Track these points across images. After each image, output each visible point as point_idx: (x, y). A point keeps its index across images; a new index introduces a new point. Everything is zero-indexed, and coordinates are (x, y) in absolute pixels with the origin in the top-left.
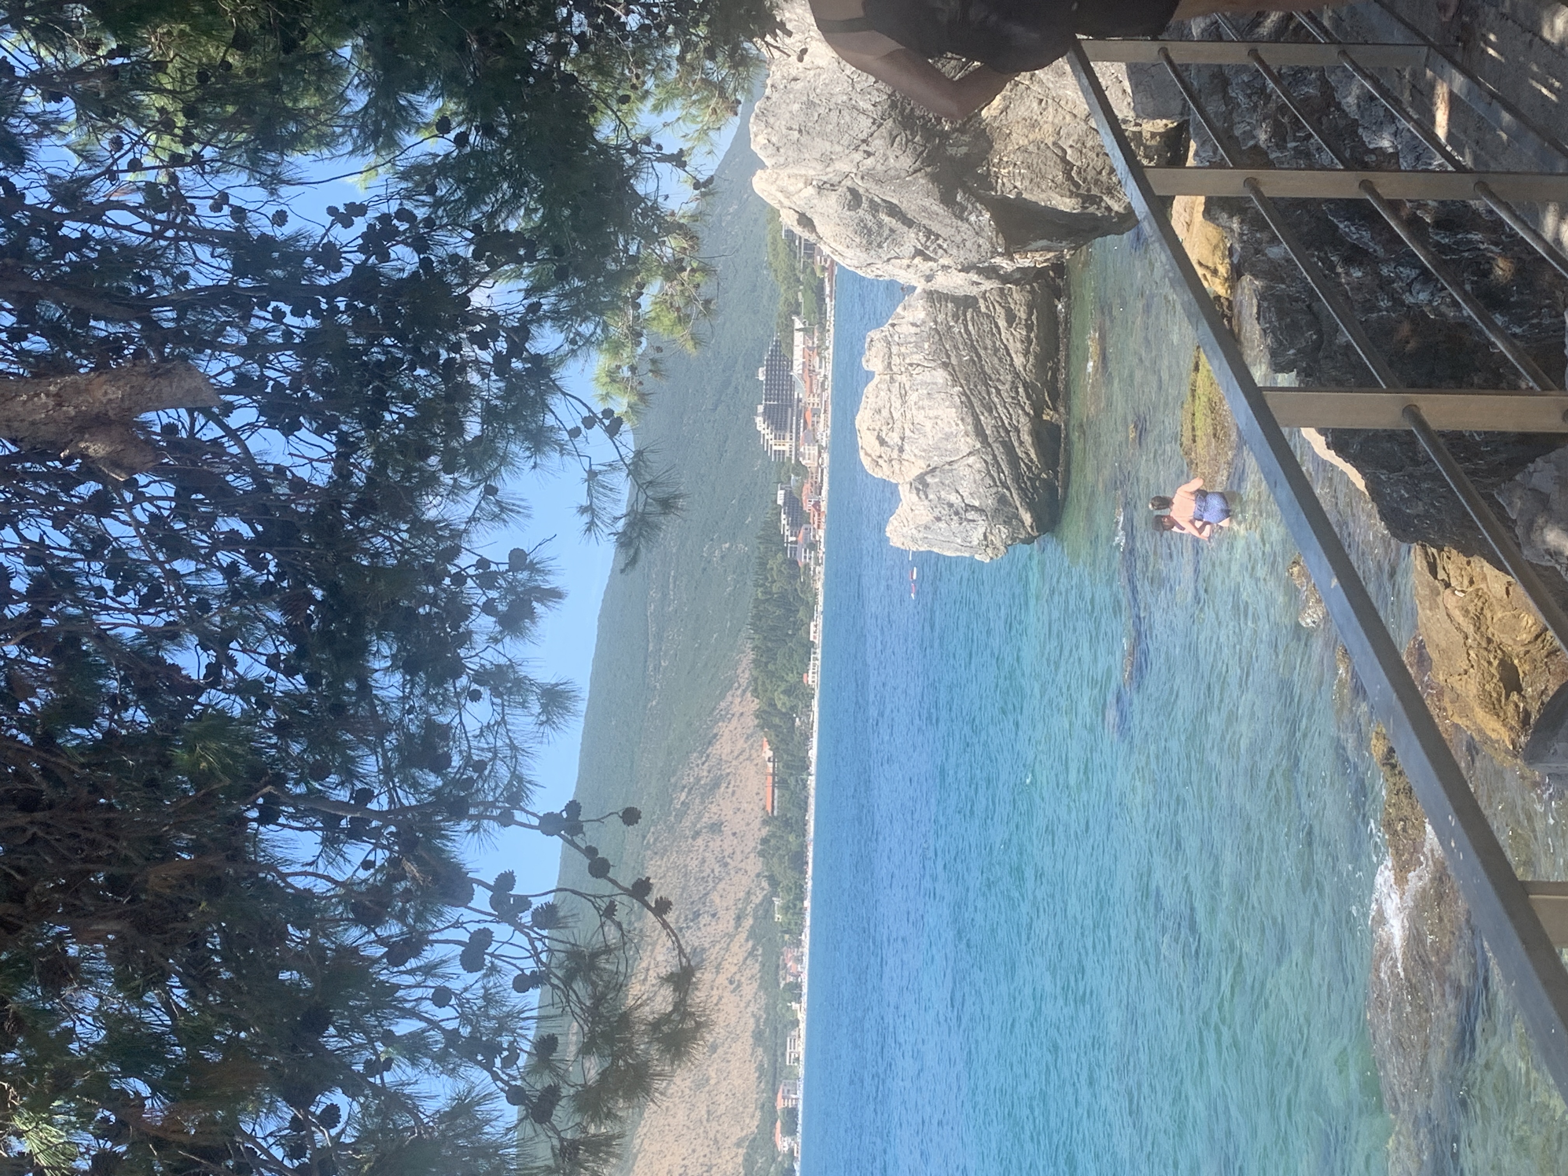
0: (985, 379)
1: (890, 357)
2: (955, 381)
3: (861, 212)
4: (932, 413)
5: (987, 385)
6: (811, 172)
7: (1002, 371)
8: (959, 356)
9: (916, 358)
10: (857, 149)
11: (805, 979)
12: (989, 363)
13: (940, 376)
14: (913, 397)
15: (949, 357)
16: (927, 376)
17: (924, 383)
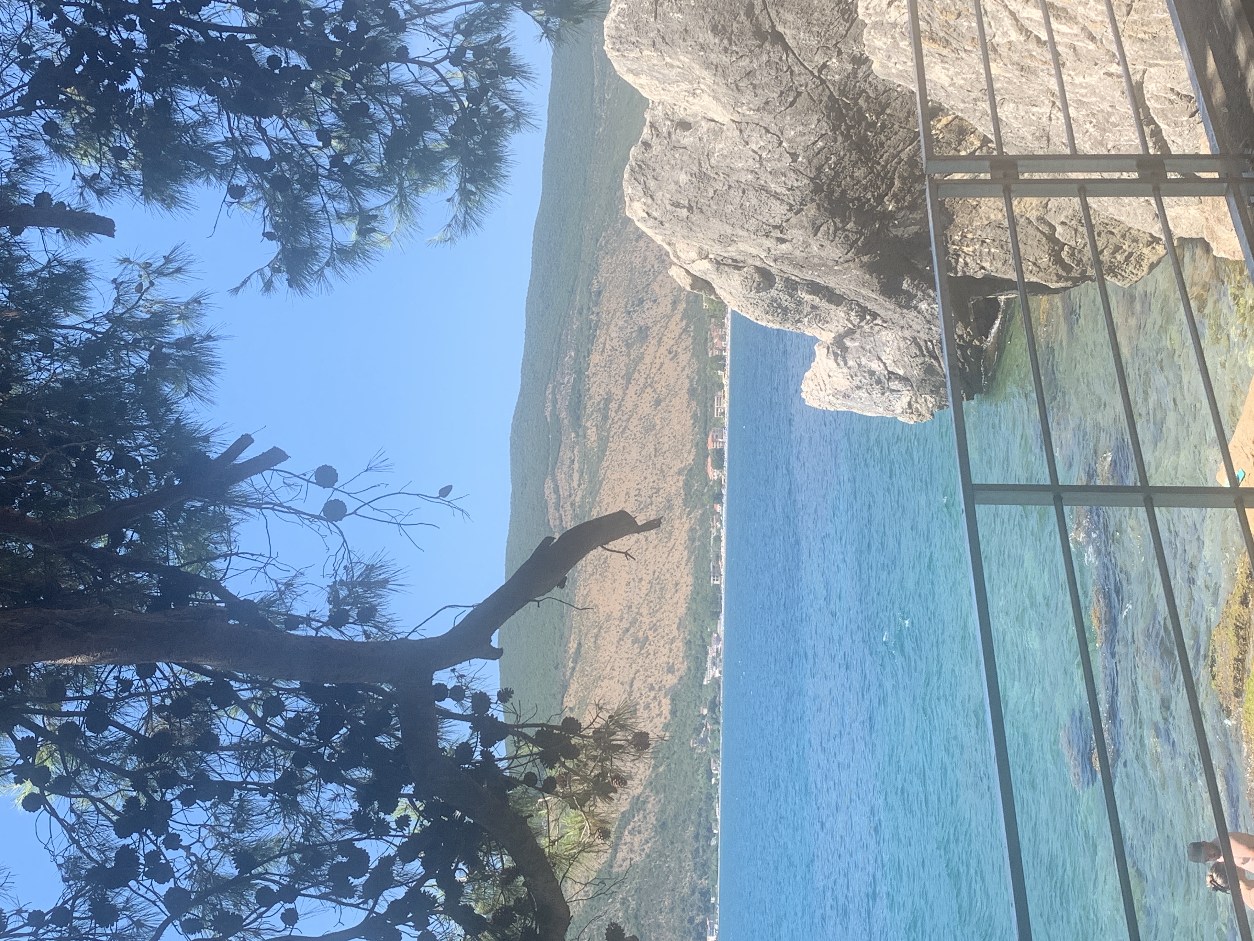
3: (773, 292)
10: (766, 234)
11: (727, 354)
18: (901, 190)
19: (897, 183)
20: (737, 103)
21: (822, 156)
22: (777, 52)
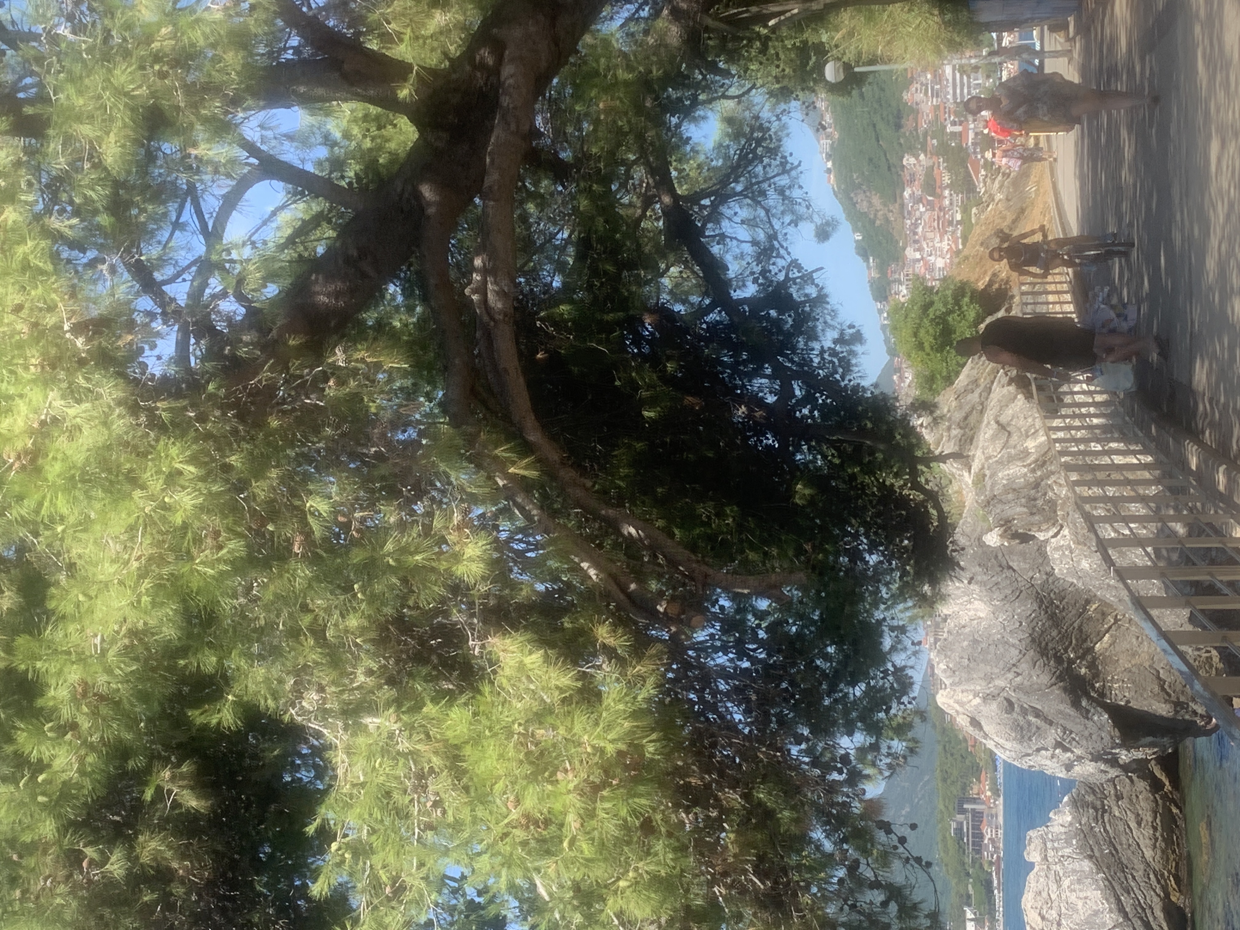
0: (1123, 868)
1: (1046, 850)
2: (1099, 869)
3: (1015, 715)
4: (1082, 895)
5: (1124, 872)
6: (978, 688)
7: (1136, 861)
8: (1101, 851)
9: (1068, 851)
10: (1009, 670)
12: (1125, 855)
13: (1087, 865)
14: (1066, 883)
15: (1092, 850)
16: (1076, 866)
17: (1074, 871)
18: (1077, 645)
19: (1074, 642)
20: (992, 600)
21: (1034, 623)
22: (1009, 573)
